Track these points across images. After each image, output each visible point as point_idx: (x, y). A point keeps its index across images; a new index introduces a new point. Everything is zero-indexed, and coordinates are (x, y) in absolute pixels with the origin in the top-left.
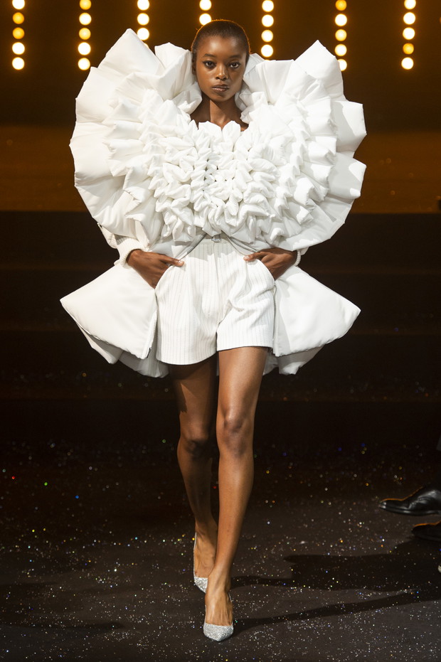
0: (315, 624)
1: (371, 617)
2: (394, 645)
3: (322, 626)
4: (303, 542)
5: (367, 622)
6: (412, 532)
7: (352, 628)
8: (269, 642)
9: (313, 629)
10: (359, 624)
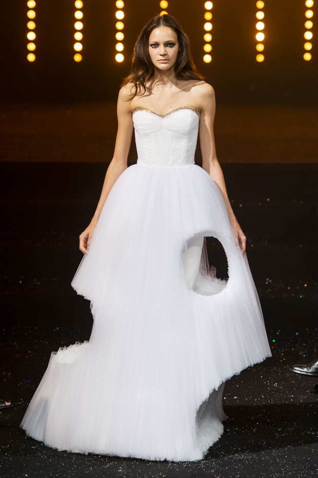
0: (245, 456)
1: (285, 451)
2: (301, 470)
3: (250, 457)
4: (235, 397)
5: (281, 454)
6: (314, 388)
7: (271, 458)
8: (212, 468)
9: (243, 459)
10: (276, 456)
